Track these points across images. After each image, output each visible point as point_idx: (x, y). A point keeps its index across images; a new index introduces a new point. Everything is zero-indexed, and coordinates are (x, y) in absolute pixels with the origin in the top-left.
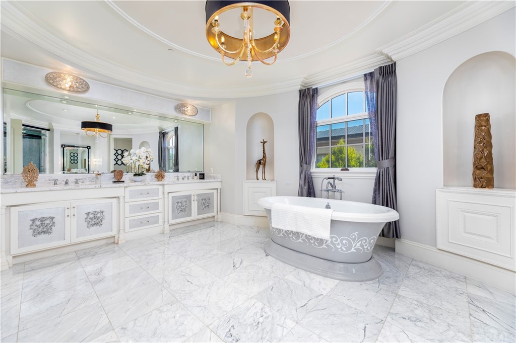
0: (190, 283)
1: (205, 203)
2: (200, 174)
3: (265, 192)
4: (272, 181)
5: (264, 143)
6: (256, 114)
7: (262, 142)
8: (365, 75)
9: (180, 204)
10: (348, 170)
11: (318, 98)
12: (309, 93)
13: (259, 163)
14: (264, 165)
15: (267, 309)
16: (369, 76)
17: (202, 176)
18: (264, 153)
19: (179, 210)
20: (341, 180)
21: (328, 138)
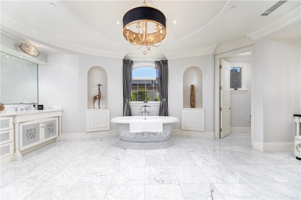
0: (104, 176)
1: (50, 128)
2: (38, 106)
3: (102, 116)
4: (107, 109)
5: (99, 85)
6: (94, 67)
7: (98, 85)
8: (156, 61)
9: (29, 132)
10: (147, 102)
11: (133, 65)
12: (129, 62)
13: (95, 98)
14: (99, 99)
15: (157, 167)
16: (157, 62)
17: (41, 107)
18: (100, 92)
19: (29, 137)
20: (150, 107)
21: (136, 85)
